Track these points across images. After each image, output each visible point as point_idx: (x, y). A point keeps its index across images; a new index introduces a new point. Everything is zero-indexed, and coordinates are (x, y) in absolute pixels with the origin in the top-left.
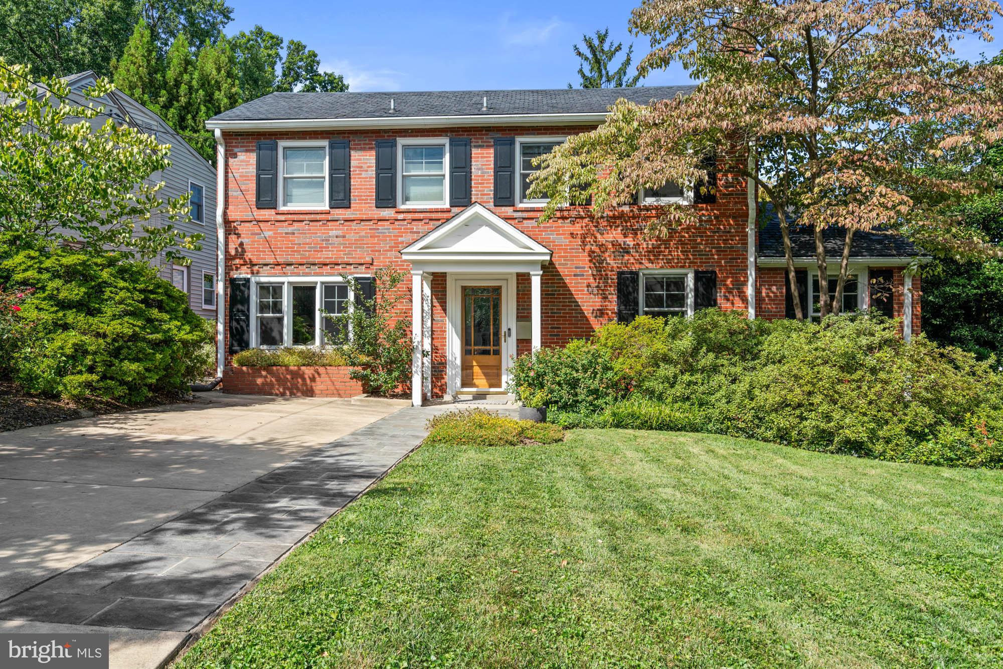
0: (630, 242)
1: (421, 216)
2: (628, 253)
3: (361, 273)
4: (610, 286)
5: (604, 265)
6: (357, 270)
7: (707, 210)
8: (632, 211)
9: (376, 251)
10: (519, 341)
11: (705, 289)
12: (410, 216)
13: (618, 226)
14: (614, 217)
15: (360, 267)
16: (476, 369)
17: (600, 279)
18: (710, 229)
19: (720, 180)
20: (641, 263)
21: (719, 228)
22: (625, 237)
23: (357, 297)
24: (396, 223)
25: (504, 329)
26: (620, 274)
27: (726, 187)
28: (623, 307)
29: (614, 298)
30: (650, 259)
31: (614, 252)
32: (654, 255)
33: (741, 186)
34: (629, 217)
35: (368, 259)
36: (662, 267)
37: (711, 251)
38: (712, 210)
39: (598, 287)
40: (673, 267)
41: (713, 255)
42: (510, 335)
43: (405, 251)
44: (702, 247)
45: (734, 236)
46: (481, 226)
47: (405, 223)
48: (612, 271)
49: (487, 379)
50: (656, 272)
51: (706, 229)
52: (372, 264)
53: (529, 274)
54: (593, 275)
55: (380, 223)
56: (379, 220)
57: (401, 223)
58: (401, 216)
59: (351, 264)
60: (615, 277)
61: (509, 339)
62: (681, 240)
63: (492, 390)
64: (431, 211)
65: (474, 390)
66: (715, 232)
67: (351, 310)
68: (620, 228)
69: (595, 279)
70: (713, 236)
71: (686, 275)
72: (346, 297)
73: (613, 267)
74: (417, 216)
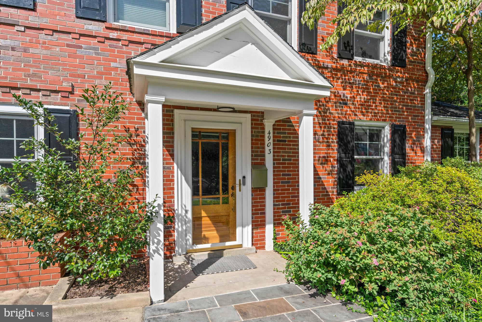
0: (347, 94)
1: (142, 38)
2: (346, 104)
3: (55, 104)
4: (333, 135)
5: (328, 114)
6: (49, 99)
7: (401, 73)
8: (350, 65)
9: (79, 76)
10: (254, 190)
11: (400, 141)
12: (126, 36)
13: (338, 79)
14: (336, 69)
15: (53, 95)
16: (206, 221)
17: (325, 127)
18: (402, 89)
19: (409, 49)
20: (356, 115)
21: (408, 90)
22: (344, 89)
23: (49, 135)
24: (107, 42)
25: (239, 177)
26: (341, 124)
27: (412, 55)
28: (343, 155)
29: (335, 146)
30: (362, 112)
31: (335, 103)
32: (365, 109)
33: (421, 56)
34: (348, 71)
35: (66, 85)
36: (371, 120)
37: (402, 108)
38: (404, 73)
39: (323, 135)
40: (378, 120)
41: (403, 112)
42: (244, 184)
43: (137, 59)
44: (397, 104)
45: (417, 97)
46: (247, 43)
47: (120, 43)
48: (334, 120)
49: (217, 231)
50: (364, 123)
51: (399, 89)
52: (72, 93)
53: (301, 112)
54: (319, 123)
55: (82, 39)
56: (81, 35)
57: (114, 43)
58: (114, 35)
59: (39, 90)
60: (336, 126)
61: (243, 187)
62: (383, 97)
63: (228, 244)
64: (154, 35)
65: (208, 246)
66: (405, 93)
67: (40, 154)
68: (340, 81)
69: (321, 127)
70: (404, 96)
71: (384, 128)
72: (32, 134)
73: (334, 117)
74: (135, 37)
